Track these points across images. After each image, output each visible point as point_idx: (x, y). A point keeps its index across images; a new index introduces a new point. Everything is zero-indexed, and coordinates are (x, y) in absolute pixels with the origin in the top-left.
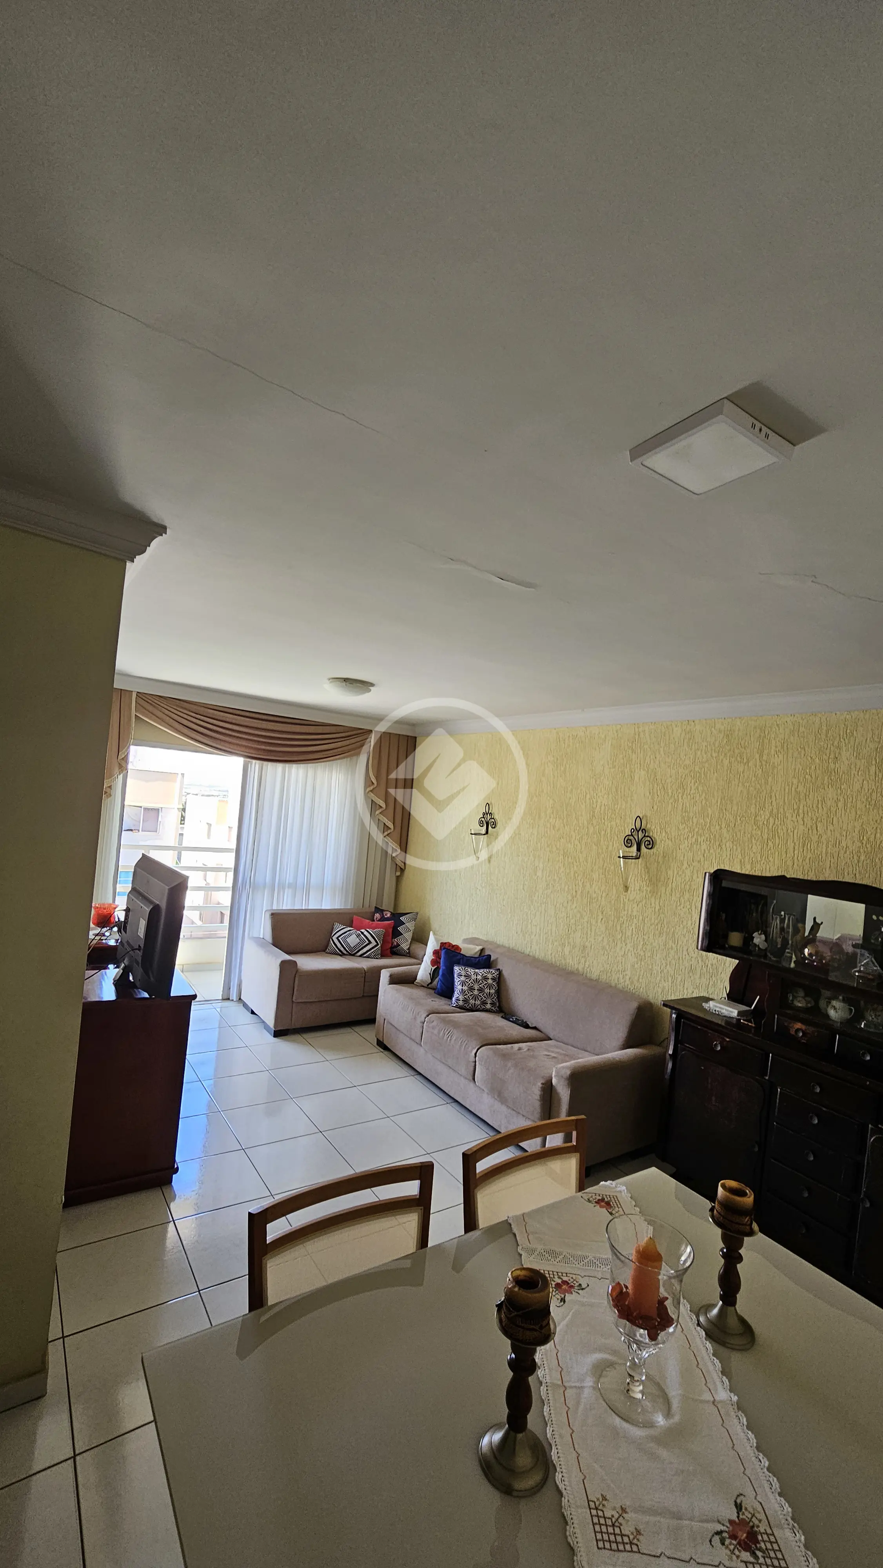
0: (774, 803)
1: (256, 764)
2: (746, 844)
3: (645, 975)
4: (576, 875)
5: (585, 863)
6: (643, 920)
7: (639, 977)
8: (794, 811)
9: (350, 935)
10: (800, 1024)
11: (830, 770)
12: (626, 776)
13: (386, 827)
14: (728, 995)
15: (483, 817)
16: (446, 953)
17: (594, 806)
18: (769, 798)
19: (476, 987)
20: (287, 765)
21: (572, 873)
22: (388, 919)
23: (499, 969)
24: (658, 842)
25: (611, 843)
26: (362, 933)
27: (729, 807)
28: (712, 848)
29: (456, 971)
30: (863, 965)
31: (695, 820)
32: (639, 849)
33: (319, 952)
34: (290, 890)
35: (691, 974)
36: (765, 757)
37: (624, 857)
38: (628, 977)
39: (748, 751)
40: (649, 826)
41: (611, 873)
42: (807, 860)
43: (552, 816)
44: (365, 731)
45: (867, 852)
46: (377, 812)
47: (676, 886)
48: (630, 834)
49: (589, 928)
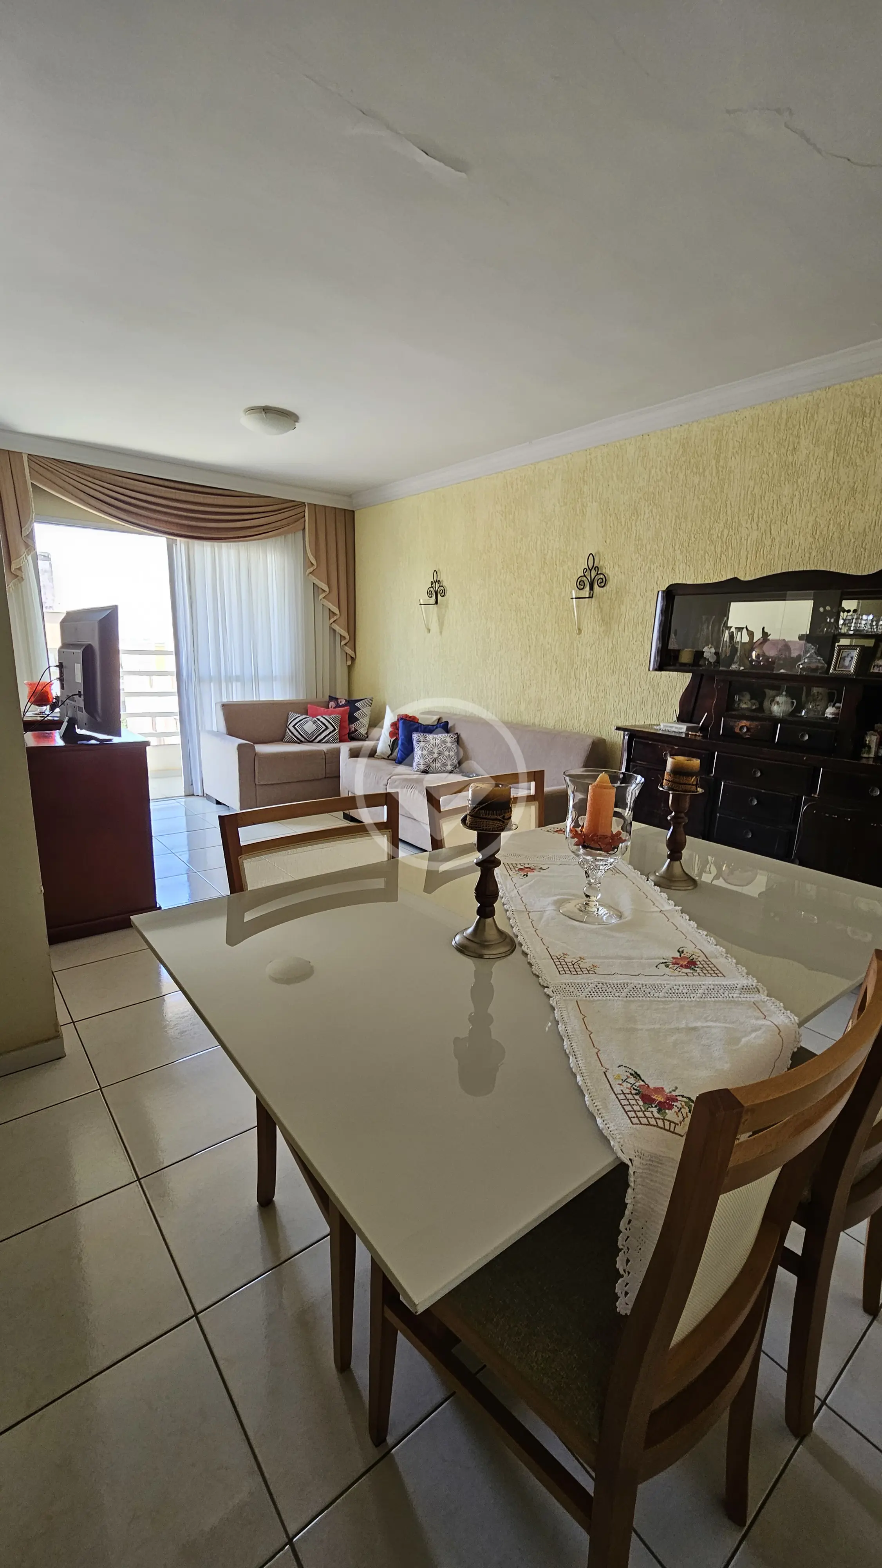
0: (729, 512)
1: (181, 543)
2: (700, 562)
3: (599, 716)
4: (530, 629)
5: (538, 615)
6: (597, 662)
7: (593, 719)
8: (749, 517)
9: (307, 722)
10: (745, 721)
11: (787, 464)
12: (578, 512)
13: (332, 613)
14: (677, 718)
15: (432, 587)
16: (404, 723)
17: (546, 552)
18: (724, 507)
19: (436, 751)
20: (216, 544)
21: (525, 629)
22: (343, 706)
23: (457, 733)
24: (611, 578)
25: (563, 589)
26: (319, 720)
27: (683, 525)
28: (665, 573)
29: (414, 738)
30: (807, 658)
31: (648, 547)
32: (591, 588)
33: (276, 741)
34: (239, 684)
35: (643, 706)
36: (721, 463)
37: (576, 598)
38: (582, 722)
39: (705, 459)
40: (601, 563)
41: (564, 620)
42: (759, 568)
43: (503, 571)
44: (296, 504)
45: (818, 547)
46: (321, 597)
47: (629, 620)
48: (583, 575)
49: (544, 681)
